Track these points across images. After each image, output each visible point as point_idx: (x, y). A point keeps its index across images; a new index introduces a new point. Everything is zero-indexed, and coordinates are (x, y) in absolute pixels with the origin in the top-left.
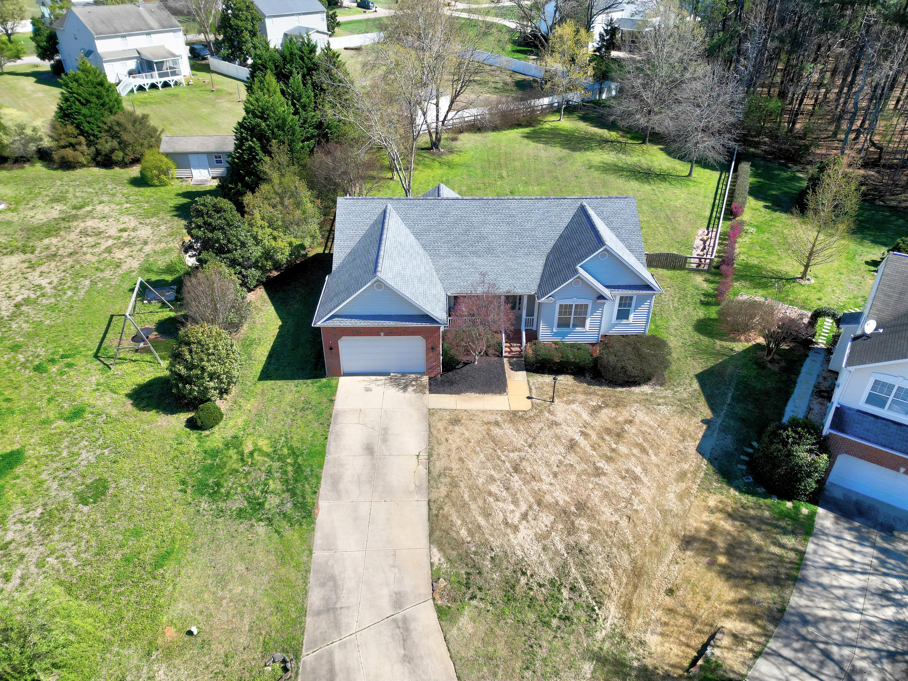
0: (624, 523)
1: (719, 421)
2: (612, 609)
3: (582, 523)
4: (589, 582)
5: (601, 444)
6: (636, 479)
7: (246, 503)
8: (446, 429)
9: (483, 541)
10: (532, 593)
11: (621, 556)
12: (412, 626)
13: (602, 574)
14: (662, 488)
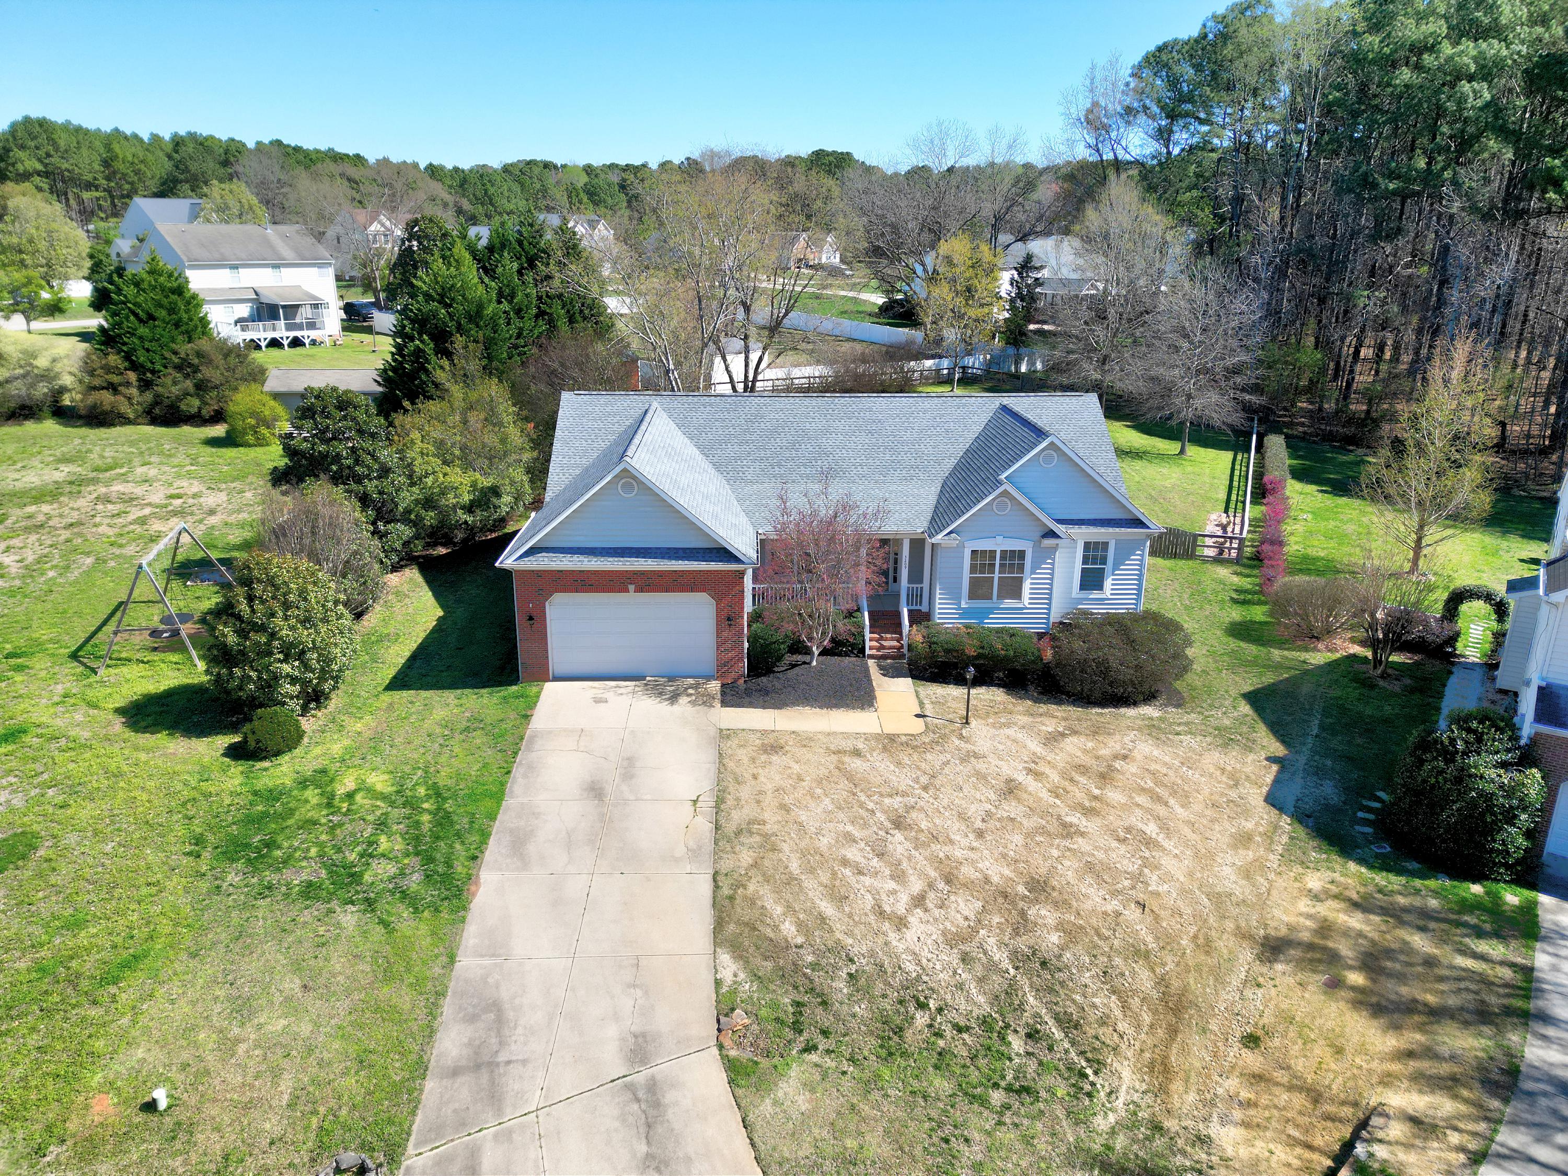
0: (1132, 914)
1: (1302, 759)
2: (1126, 1073)
3: (1044, 914)
4: (1068, 1024)
5: (1069, 788)
6: (1149, 842)
7: (324, 873)
8: (753, 760)
9: (830, 943)
10: (941, 1043)
11: (1133, 973)
12: (669, 1097)
13: (1094, 1006)
14: (1206, 858)
